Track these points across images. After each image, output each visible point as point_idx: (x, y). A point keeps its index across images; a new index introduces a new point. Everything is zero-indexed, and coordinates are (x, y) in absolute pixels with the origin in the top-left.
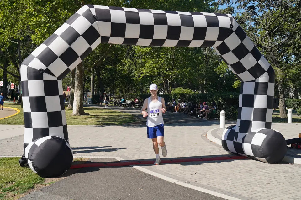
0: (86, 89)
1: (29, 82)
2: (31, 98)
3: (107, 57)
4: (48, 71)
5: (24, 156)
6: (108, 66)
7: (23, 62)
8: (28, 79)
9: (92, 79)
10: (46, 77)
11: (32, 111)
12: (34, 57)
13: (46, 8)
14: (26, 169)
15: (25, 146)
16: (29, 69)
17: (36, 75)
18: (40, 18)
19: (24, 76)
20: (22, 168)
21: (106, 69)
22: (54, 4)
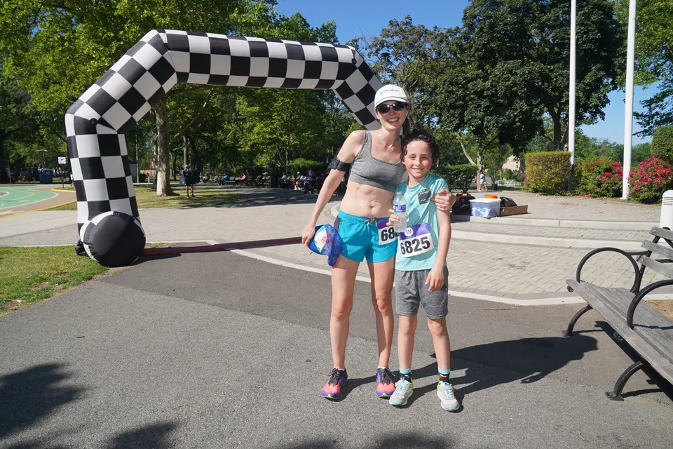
0: (179, 167)
1: (77, 137)
2: (82, 161)
3: (203, 121)
4: (103, 122)
5: (80, 242)
6: (206, 135)
7: (68, 111)
8: (76, 134)
9: (185, 152)
10: (101, 130)
11: (85, 178)
12: (82, 103)
13: (111, 48)
14: (84, 258)
15: (80, 226)
16: (76, 119)
17: (87, 127)
18: (104, 61)
19: (70, 130)
20: (79, 257)
21: (203, 138)
22: (122, 43)
